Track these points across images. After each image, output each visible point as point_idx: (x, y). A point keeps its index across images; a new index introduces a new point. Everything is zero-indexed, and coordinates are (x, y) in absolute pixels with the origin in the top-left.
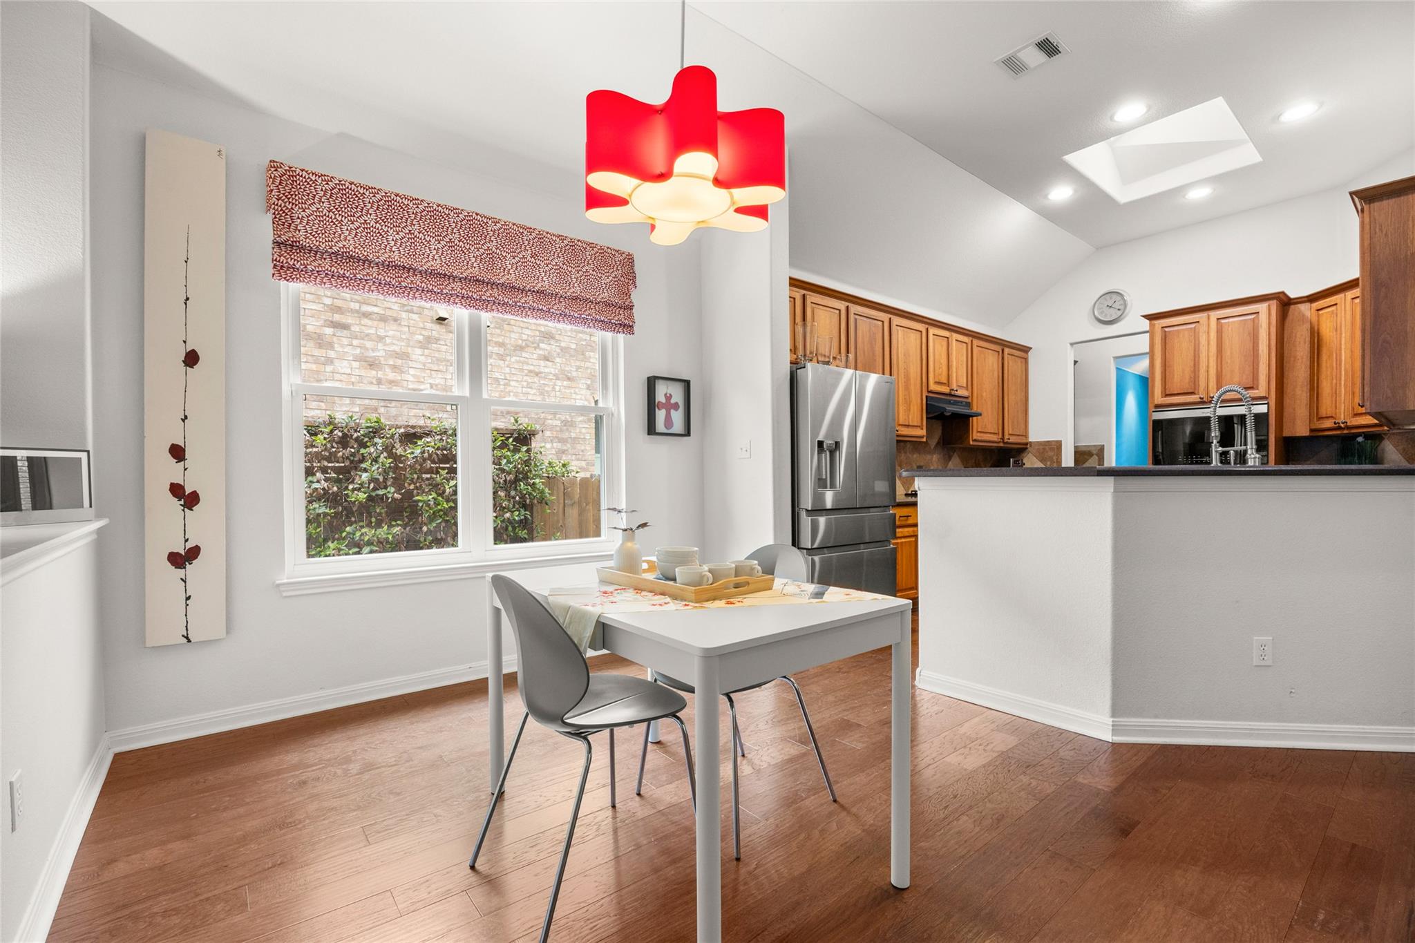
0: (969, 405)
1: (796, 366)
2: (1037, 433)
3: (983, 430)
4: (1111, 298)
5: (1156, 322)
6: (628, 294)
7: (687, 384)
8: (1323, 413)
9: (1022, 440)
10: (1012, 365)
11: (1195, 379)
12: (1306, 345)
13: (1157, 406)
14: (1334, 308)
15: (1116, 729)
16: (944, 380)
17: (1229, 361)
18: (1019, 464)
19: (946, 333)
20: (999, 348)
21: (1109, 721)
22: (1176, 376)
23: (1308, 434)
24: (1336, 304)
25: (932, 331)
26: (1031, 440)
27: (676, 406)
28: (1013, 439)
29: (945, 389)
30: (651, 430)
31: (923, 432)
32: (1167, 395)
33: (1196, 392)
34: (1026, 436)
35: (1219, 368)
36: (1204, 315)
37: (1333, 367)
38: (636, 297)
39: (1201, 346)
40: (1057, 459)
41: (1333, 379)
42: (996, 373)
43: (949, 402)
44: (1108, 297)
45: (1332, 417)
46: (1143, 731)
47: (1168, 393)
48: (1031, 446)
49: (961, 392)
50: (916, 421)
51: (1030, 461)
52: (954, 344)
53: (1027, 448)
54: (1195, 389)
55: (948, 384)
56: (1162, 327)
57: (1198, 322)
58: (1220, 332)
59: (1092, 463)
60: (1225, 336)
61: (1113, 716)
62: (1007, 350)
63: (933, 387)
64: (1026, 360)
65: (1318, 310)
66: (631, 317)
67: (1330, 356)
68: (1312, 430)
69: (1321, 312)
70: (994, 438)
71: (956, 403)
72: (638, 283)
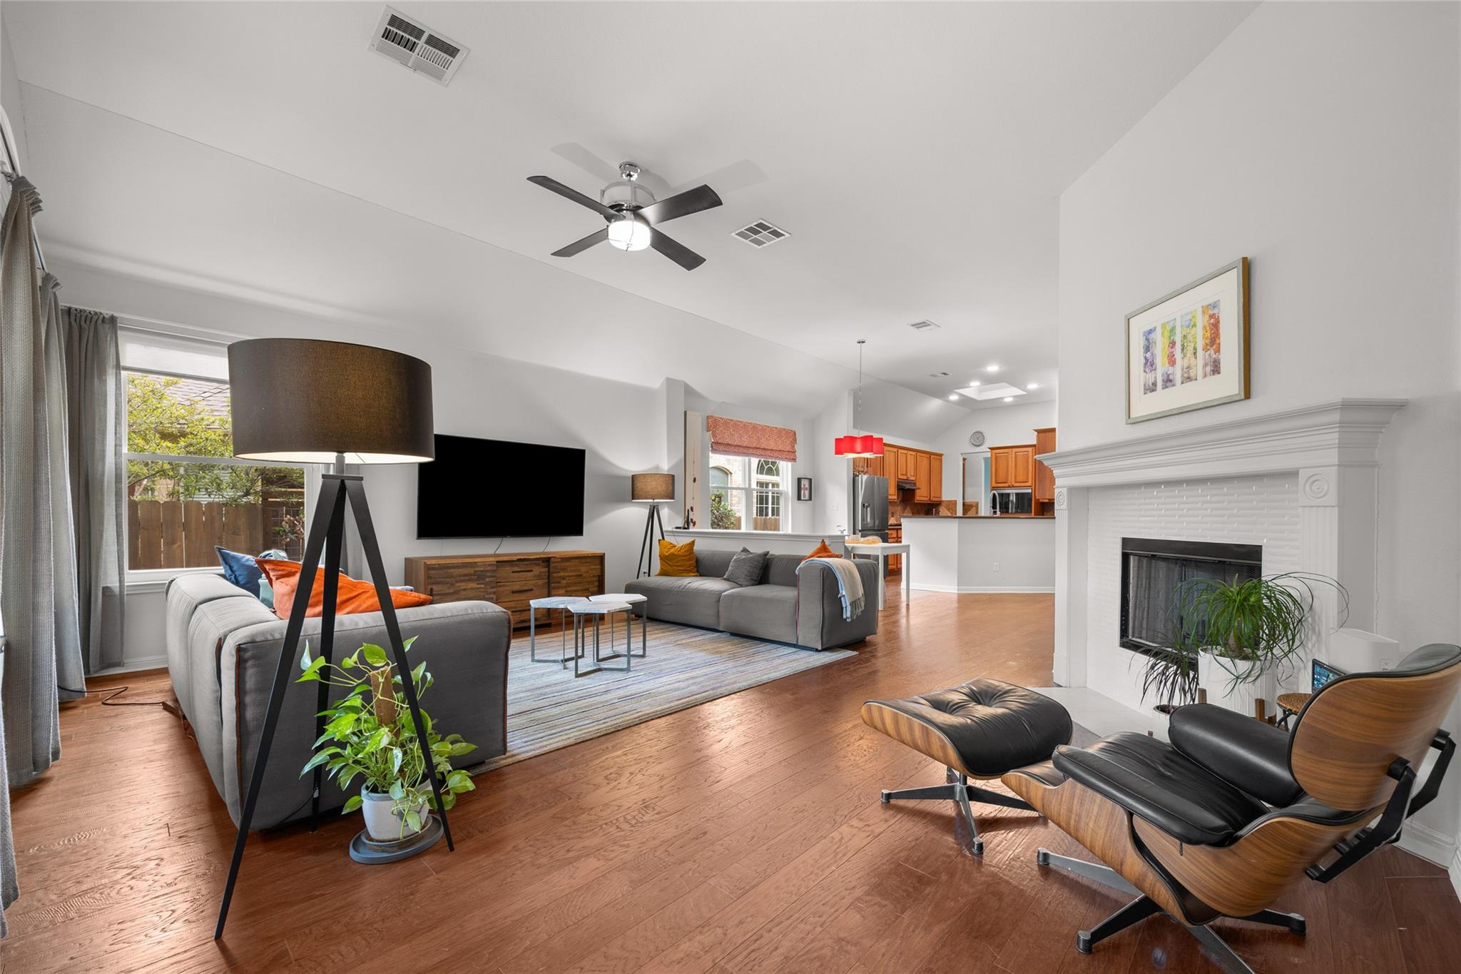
0: (915, 484)
1: (855, 476)
2: (946, 497)
3: (921, 496)
4: (978, 437)
5: (993, 451)
6: (794, 447)
7: (811, 480)
9: (939, 500)
10: (934, 463)
11: (1007, 477)
13: (993, 488)
15: (958, 590)
16: (905, 473)
17: (1019, 470)
18: (937, 512)
19: (905, 452)
20: (928, 456)
21: (957, 587)
22: (1000, 475)
25: (900, 451)
26: (943, 499)
27: (806, 489)
28: (936, 499)
29: (905, 478)
30: (799, 498)
31: (896, 497)
32: (997, 483)
33: (1007, 482)
34: (941, 497)
35: (1015, 473)
36: (1010, 450)
38: (797, 447)
39: (1009, 463)
40: (955, 510)
42: (927, 467)
43: (907, 483)
44: (977, 433)
46: (965, 590)
48: (943, 503)
49: (912, 478)
50: (893, 493)
51: (943, 511)
52: (909, 456)
53: (941, 504)
55: (906, 475)
56: (995, 454)
57: (1008, 452)
58: (1016, 458)
59: (971, 514)
60: (1017, 461)
61: (958, 586)
62: (932, 456)
63: (900, 477)
64: (941, 460)
66: (795, 456)
70: (926, 499)
71: (910, 483)
72: (797, 442)
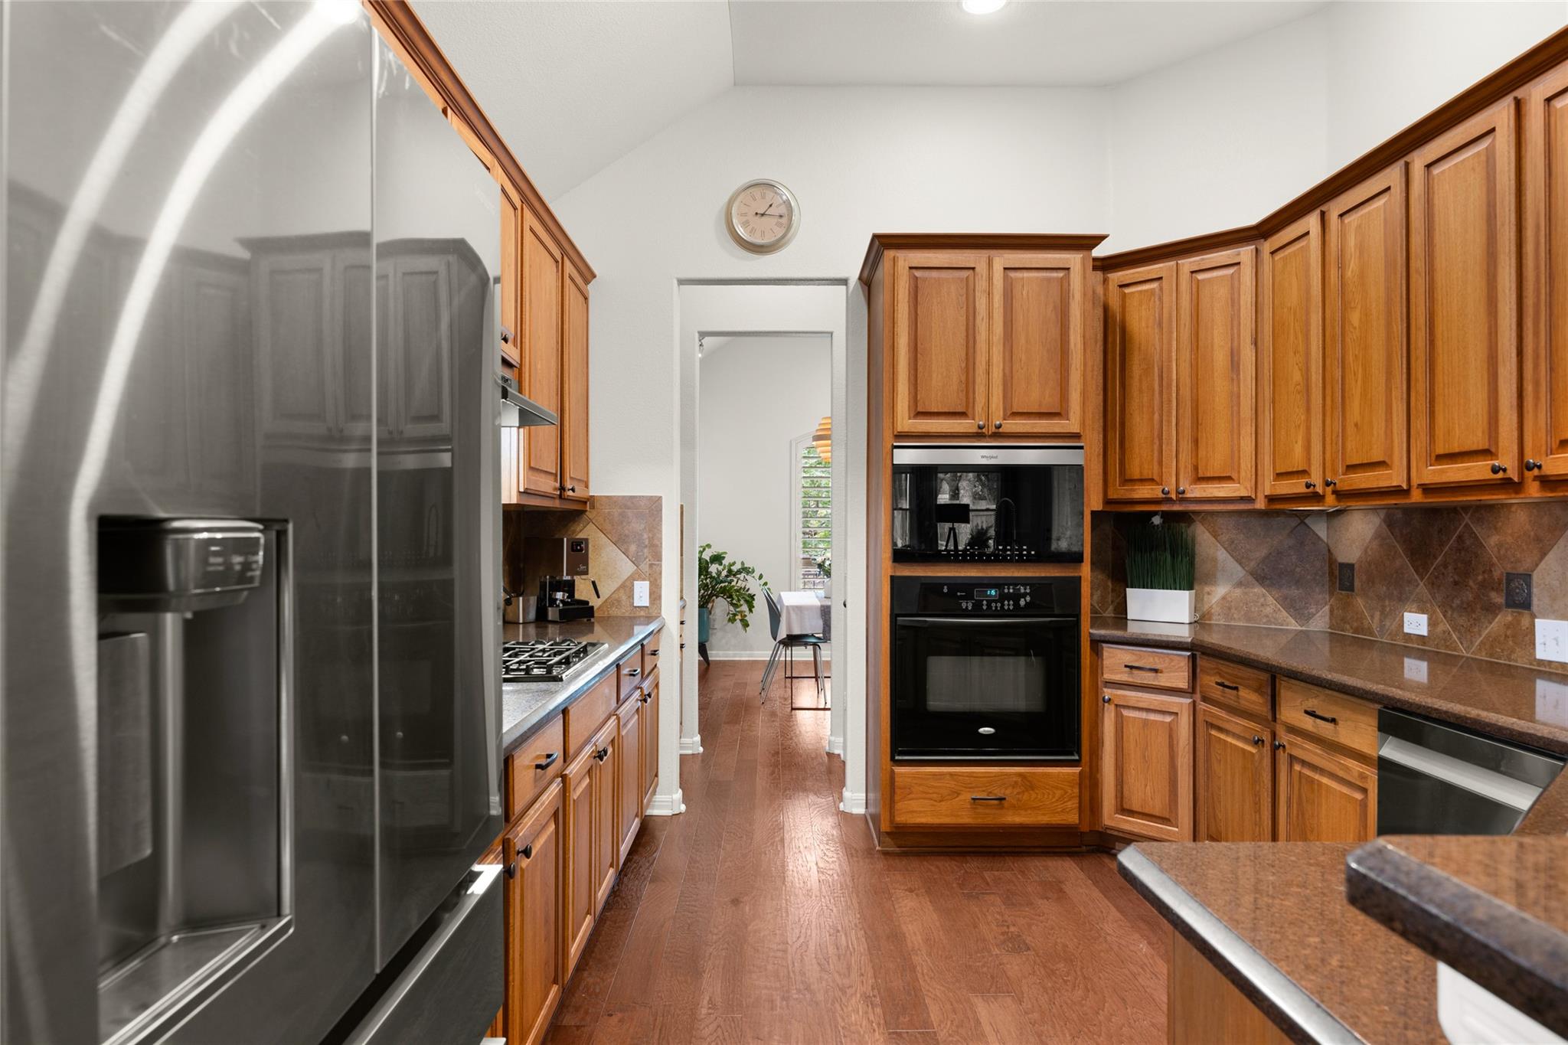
2: (612, 479)
4: (763, 197)
5: (898, 254)
8: (1135, 472)
9: (575, 492)
10: (573, 304)
11: (967, 385)
12: (1098, 346)
13: (900, 436)
14: (1154, 285)
17: (1023, 358)
20: (557, 252)
22: (934, 376)
23: (1100, 508)
24: (1161, 278)
26: (593, 491)
32: (920, 414)
33: (970, 413)
34: (584, 483)
35: (1007, 371)
36: (982, 256)
37: (1154, 390)
39: (978, 321)
40: (651, 539)
41: (1153, 414)
44: (757, 191)
45: (1152, 480)
47: (920, 409)
48: (593, 507)
49: (509, 349)
53: (583, 512)
54: (967, 406)
56: (910, 268)
57: (973, 269)
58: (1009, 297)
60: (1017, 305)
62: (567, 264)
65: (1121, 286)
67: (1147, 371)
68: (1108, 502)
69: (1127, 290)
70: (550, 486)
